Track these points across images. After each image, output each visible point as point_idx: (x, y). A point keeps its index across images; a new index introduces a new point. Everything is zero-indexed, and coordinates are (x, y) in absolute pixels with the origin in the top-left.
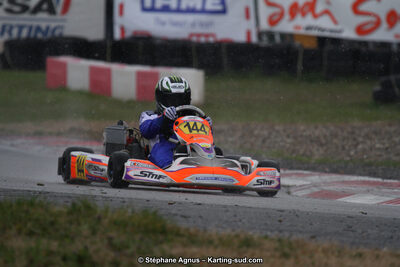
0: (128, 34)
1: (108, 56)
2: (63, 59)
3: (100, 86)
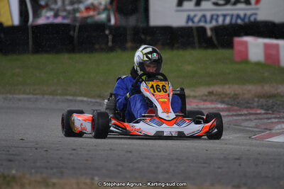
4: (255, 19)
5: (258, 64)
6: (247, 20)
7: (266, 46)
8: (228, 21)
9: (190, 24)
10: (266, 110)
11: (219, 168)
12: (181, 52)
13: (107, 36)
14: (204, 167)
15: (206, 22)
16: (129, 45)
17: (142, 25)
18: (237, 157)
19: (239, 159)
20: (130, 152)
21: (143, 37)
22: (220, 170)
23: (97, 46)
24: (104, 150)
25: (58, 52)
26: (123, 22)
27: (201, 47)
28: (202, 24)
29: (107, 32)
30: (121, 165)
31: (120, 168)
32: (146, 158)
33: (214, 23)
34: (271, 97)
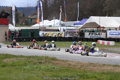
0: (108, 37)
2: (100, 40)
3: (103, 43)
4: (101, 37)
8: (96, 37)
12: (89, 42)
16: (81, 40)
17: (84, 38)
25: (70, 41)
26: (80, 37)
27: (92, 41)
29: (78, 39)
34: (104, 49)
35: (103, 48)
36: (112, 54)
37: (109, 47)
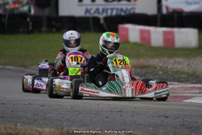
1: (159, 23)
3: (145, 39)
4: (134, 12)
5: (135, 44)
6: (128, 13)
7: (142, 32)
8: (114, 13)
9: (88, 15)
10: (140, 77)
11: (107, 118)
13: (28, 23)
14: (95, 117)
15: (99, 13)
16: (44, 29)
18: (119, 110)
19: (120, 112)
20: (44, 106)
21: (54, 23)
22: (107, 119)
23: (21, 30)
24: (25, 105)
26: (40, 13)
27: (95, 31)
28: (96, 15)
29: (28, 20)
30: (37, 115)
31: (36, 117)
32: (55, 110)
33: (105, 15)
34: (144, 67)
35: (142, 61)
36: (182, 85)
37: (171, 56)
